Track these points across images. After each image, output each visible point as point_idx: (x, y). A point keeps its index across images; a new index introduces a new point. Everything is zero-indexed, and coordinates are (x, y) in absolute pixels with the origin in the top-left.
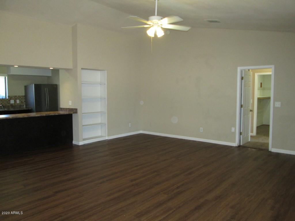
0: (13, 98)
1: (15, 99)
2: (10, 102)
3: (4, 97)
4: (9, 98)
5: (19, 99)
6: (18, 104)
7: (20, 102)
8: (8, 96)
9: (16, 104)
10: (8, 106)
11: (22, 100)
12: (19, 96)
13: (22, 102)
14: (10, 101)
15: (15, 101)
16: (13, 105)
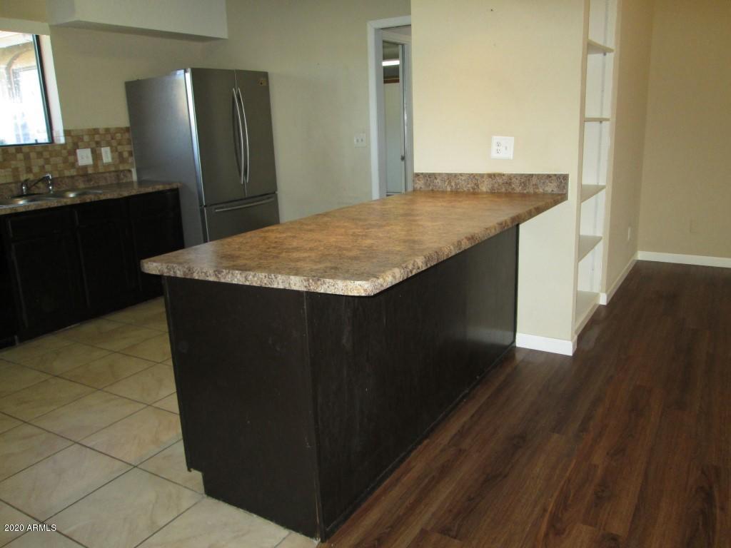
0: (86, 138)
1: (94, 145)
2: (76, 160)
3: (43, 138)
4: (70, 140)
5: (108, 144)
6: (109, 165)
7: (113, 158)
8: (67, 133)
9: (101, 169)
10: (72, 177)
11: (120, 148)
12: (107, 130)
13: (121, 154)
14: (73, 153)
15: (96, 156)
16: (90, 171)
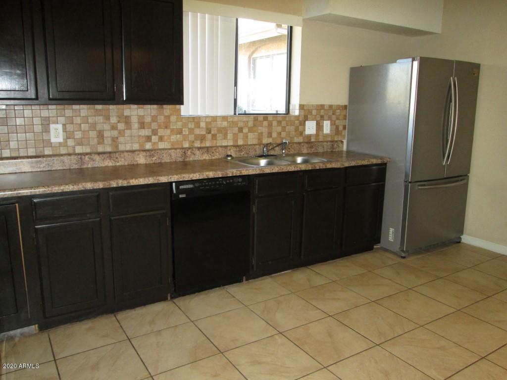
0: (314, 112)
1: (318, 118)
2: (304, 130)
3: (282, 110)
4: (303, 114)
5: (330, 119)
6: (327, 135)
7: (331, 130)
8: (302, 107)
9: (321, 139)
10: (300, 143)
11: (337, 122)
12: (331, 106)
13: (337, 128)
14: (303, 124)
15: (319, 127)
16: (313, 140)
